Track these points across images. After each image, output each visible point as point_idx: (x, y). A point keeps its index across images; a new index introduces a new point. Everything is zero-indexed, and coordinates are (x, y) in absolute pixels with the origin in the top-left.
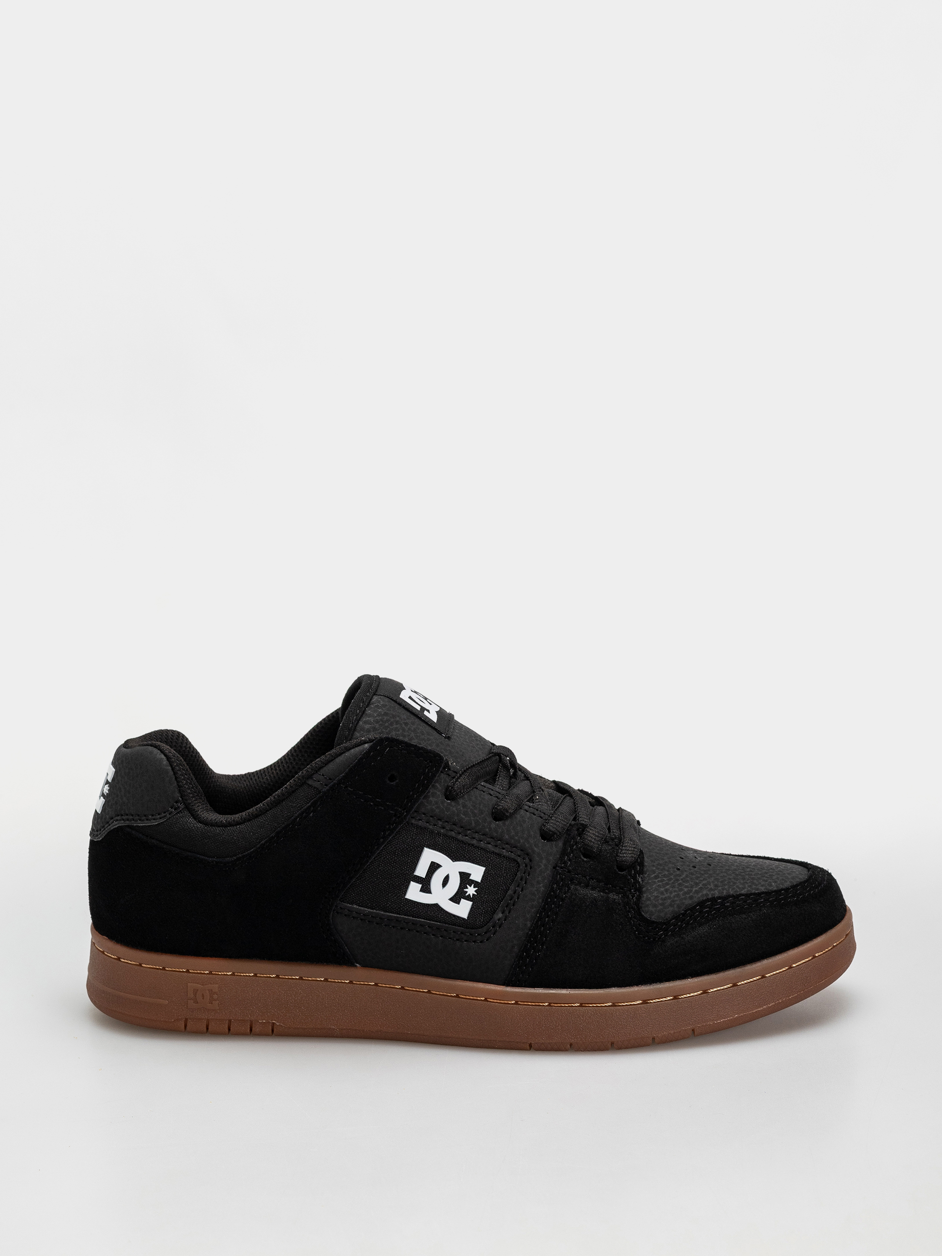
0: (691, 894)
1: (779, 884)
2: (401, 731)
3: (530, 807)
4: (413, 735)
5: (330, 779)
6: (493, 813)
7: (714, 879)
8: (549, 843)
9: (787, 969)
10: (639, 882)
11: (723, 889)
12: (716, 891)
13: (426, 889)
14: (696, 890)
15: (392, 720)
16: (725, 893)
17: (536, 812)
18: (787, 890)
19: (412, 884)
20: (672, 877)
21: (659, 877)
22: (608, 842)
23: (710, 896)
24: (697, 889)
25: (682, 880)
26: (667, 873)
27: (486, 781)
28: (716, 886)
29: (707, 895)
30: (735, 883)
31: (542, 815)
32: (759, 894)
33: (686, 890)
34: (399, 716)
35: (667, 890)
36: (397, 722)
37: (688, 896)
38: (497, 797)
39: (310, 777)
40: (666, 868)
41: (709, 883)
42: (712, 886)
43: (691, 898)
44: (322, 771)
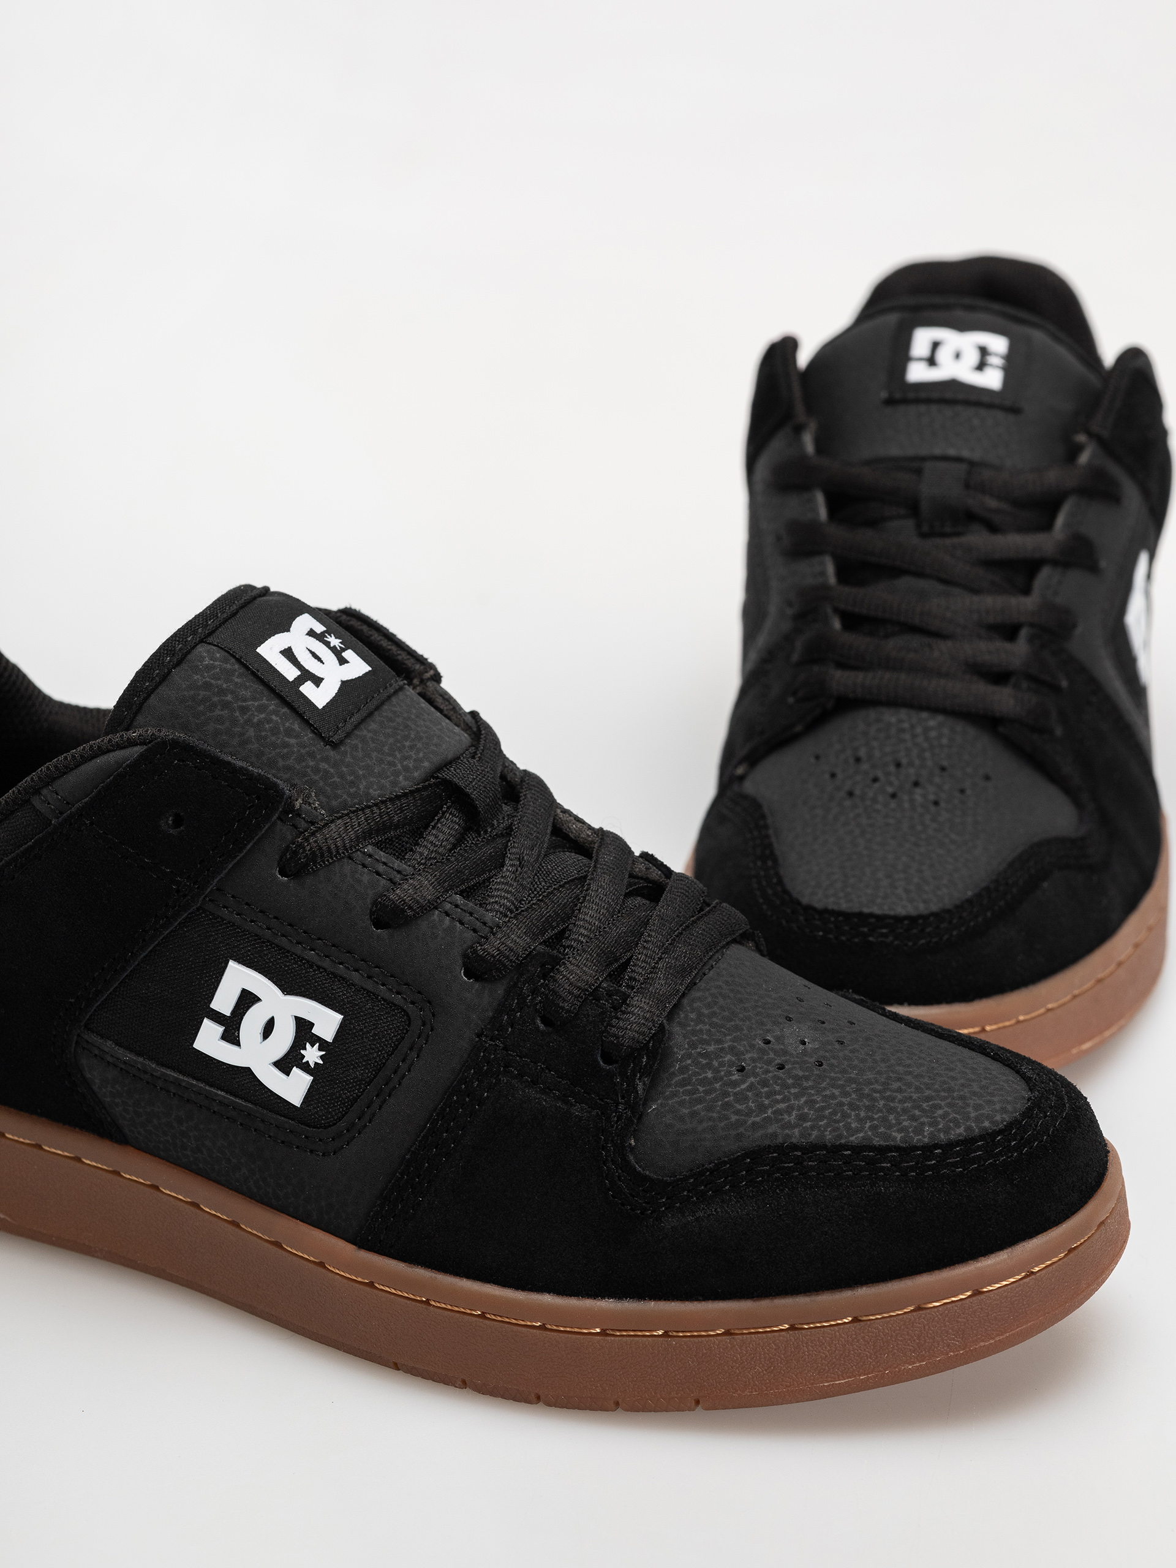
0: (742, 1130)
1: (939, 1130)
2: (227, 724)
3: (457, 906)
4: (251, 732)
5: (68, 803)
6: (372, 913)
7: (806, 1102)
8: (477, 985)
9: (969, 1297)
10: (637, 1091)
11: (812, 1128)
12: (796, 1131)
13: (231, 1036)
14: (754, 1123)
15: (216, 699)
16: (813, 1136)
17: (467, 918)
18: (949, 1146)
19: (206, 1022)
20: (717, 1086)
21: (689, 1084)
22: (598, 999)
23: (780, 1140)
24: (758, 1119)
25: (735, 1094)
26: (710, 1075)
27: (378, 845)
28: (803, 1118)
29: (774, 1135)
30: (845, 1116)
31: (478, 924)
32: (882, 1150)
33: (734, 1118)
34: (232, 692)
35: (693, 1114)
36: (226, 705)
37: (733, 1133)
38: (391, 880)
39: (37, 791)
40: (715, 1063)
41: (789, 1110)
42: (793, 1118)
43: (739, 1136)
44: (57, 785)
